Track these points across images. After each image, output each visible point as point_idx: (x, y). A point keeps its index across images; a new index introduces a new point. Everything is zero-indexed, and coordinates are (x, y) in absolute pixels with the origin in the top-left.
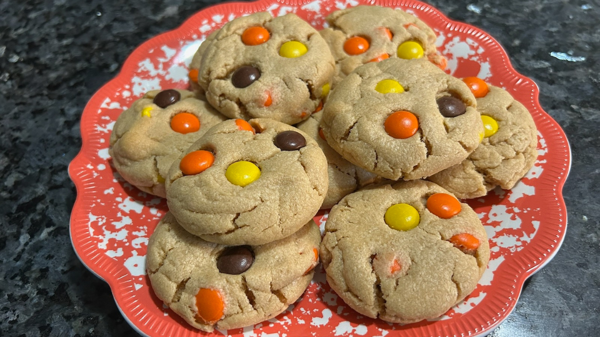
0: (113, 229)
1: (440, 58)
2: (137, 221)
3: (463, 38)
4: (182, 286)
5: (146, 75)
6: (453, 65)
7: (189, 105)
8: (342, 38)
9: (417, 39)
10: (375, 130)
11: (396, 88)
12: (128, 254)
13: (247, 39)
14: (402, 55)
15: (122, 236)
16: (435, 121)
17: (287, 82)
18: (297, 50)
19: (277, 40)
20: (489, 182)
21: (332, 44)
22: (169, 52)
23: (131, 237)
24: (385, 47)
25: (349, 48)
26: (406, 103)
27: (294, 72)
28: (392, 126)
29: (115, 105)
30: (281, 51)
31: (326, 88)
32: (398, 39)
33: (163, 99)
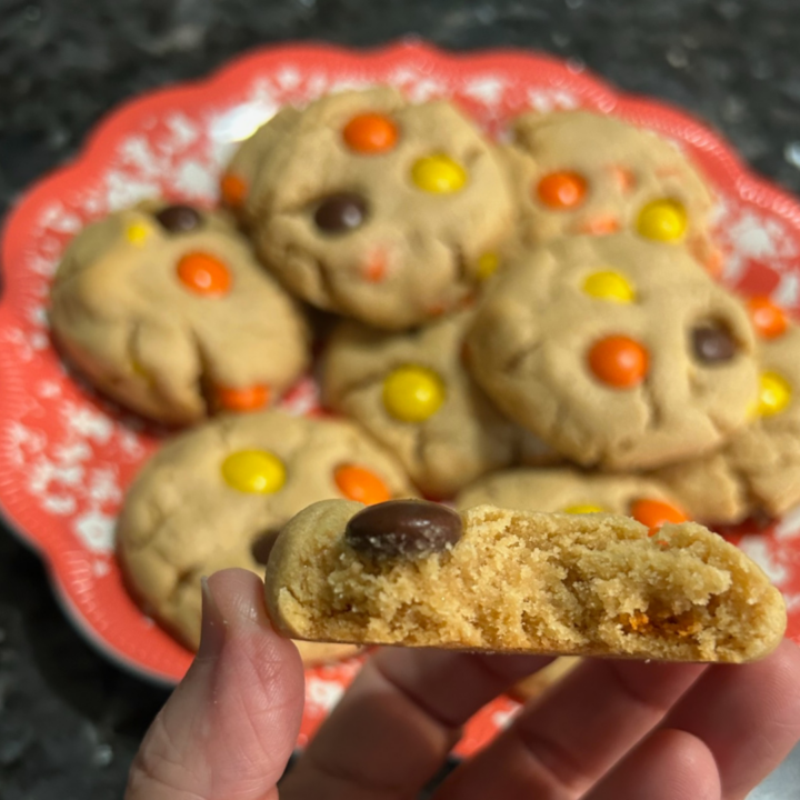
0: (54, 460)
1: (714, 250)
2: (99, 455)
3: (765, 213)
4: (185, 577)
5: (131, 170)
6: (732, 266)
7: (217, 241)
8: (532, 169)
9: (674, 202)
10: (567, 364)
11: (618, 291)
12: (82, 505)
13: (354, 135)
14: (644, 229)
15: (71, 476)
16: (677, 367)
17: (417, 240)
18: (444, 178)
19: (410, 150)
20: (752, 496)
21: (514, 176)
22: (183, 130)
23: (87, 481)
24: (614, 205)
25: (546, 192)
26: (632, 322)
27: (433, 222)
28: (600, 361)
29: (69, 224)
30: (416, 173)
31: (488, 266)
32: (642, 196)
33: (172, 216)
